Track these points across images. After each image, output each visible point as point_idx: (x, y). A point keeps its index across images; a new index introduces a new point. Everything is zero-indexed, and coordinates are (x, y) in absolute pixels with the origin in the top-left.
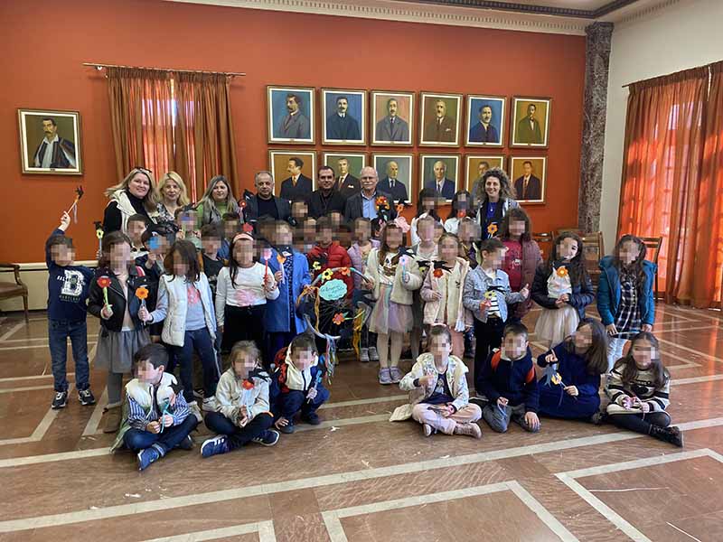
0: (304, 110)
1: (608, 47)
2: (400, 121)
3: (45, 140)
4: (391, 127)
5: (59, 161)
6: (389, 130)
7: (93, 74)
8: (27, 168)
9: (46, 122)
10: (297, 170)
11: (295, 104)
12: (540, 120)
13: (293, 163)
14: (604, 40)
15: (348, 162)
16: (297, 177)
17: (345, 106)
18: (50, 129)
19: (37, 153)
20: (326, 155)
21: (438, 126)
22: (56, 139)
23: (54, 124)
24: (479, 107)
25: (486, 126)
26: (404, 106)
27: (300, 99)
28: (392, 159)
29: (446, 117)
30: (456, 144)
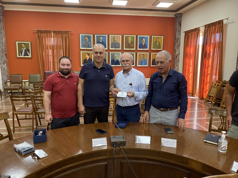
0: (90, 40)
1: (181, 20)
2: (118, 43)
3: (22, 49)
4: (115, 45)
5: (26, 54)
6: (114, 45)
7: (35, 32)
9: (23, 44)
11: (87, 39)
12: (160, 42)
13: (87, 55)
16: (88, 58)
17: (102, 39)
18: (24, 46)
21: (129, 44)
22: (25, 49)
24: (141, 39)
26: (119, 39)
27: (89, 37)
28: (115, 54)
29: (131, 42)
30: (134, 49)
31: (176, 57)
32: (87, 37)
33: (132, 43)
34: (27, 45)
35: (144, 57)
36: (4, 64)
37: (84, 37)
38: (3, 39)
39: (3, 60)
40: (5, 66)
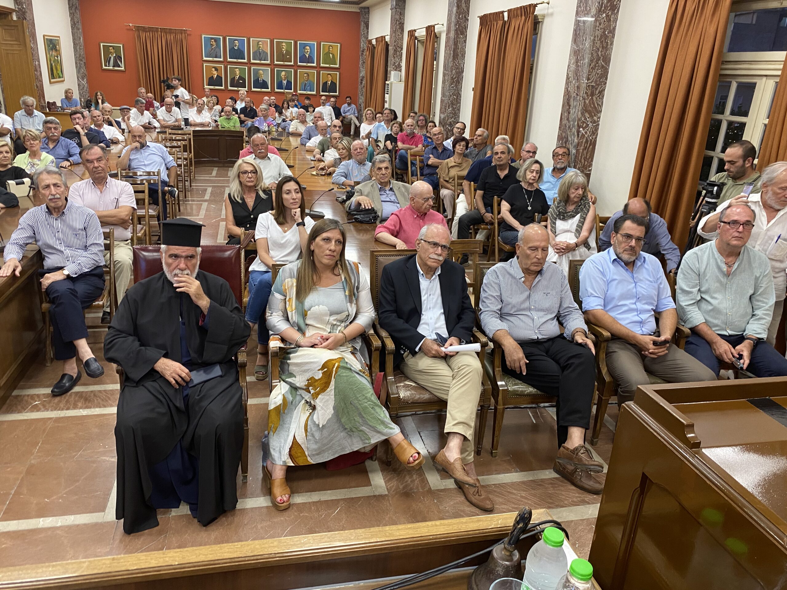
0: (218, 45)
1: (368, 19)
2: (264, 52)
3: (110, 55)
4: (260, 55)
5: (116, 65)
7: (129, 28)
9: (111, 48)
10: (215, 72)
11: (214, 43)
12: (335, 54)
13: (213, 69)
14: (365, 15)
15: (239, 70)
16: (216, 76)
17: (237, 44)
18: (112, 51)
19: (108, 61)
20: (229, 66)
21: (283, 55)
22: (115, 55)
23: (114, 49)
24: (304, 46)
25: (307, 56)
26: (265, 45)
27: (216, 40)
28: (260, 69)
29: (286, 51)
30: (292, 63)
31: (362, 80)
32: (213, 40)
33: (289, 52)
34: (117, 49)
35: (308, 78)
36: (83, 79)
37: (208, 40)
38: (80, 39)
39: (81, 72)
40: (84, 82)
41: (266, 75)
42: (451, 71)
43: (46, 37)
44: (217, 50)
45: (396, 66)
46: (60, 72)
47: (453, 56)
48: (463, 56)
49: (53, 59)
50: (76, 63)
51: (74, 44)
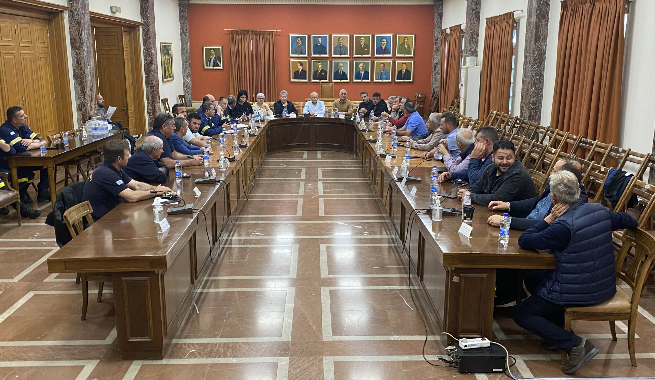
0: (304, 43)
1: (442, 10)
2: (344, 46)
3: (211, 57)
4: (340, 49)
5: (216, 64)
6: (339, 50)
7: (227, 32)
8: (205, 67)
9: (212, 50)
10: (300, 67)
11: (300, 41)
12: (410, 44)
13: (299, 64)
14: (439, 7)
15: (322, 64)
16: (300, 70)
17: (321, 41)
18: (213, 53)
19: (209, 61)
20: (312, 61)
21: (361, 48)
22: (215, 56)
23: (214, 51)
24: (381, 39)
25: (384, 47)
27: (302, 39)
28: (340, 62)
29: (365, 44)
30: (370, 55)
32: (299, 39)
33: (367, 46)
35: (384, 67)
36: (188, 78)
37: (295, 39)
38: (187, 44)
39: (187, 72)
40: (189, 80)
41: (345, 67)
42: (534, 53)
43: (162, 44)
44: (303, 47)
45: (472, 52)
46: (170, 72)
47: (535, 39)
48: (545, 38)
49: (166, 62)
50: (183, 65)
51: (182, 49)
